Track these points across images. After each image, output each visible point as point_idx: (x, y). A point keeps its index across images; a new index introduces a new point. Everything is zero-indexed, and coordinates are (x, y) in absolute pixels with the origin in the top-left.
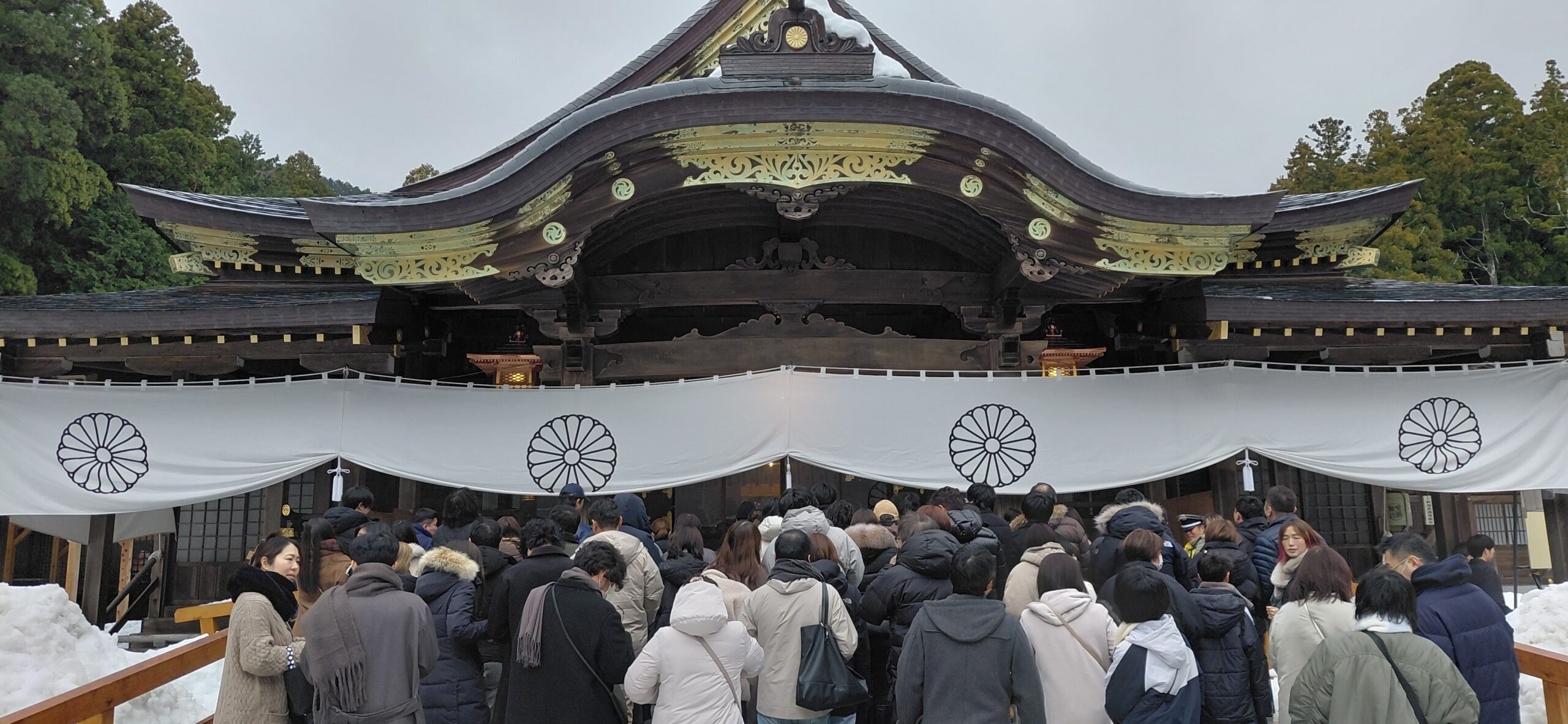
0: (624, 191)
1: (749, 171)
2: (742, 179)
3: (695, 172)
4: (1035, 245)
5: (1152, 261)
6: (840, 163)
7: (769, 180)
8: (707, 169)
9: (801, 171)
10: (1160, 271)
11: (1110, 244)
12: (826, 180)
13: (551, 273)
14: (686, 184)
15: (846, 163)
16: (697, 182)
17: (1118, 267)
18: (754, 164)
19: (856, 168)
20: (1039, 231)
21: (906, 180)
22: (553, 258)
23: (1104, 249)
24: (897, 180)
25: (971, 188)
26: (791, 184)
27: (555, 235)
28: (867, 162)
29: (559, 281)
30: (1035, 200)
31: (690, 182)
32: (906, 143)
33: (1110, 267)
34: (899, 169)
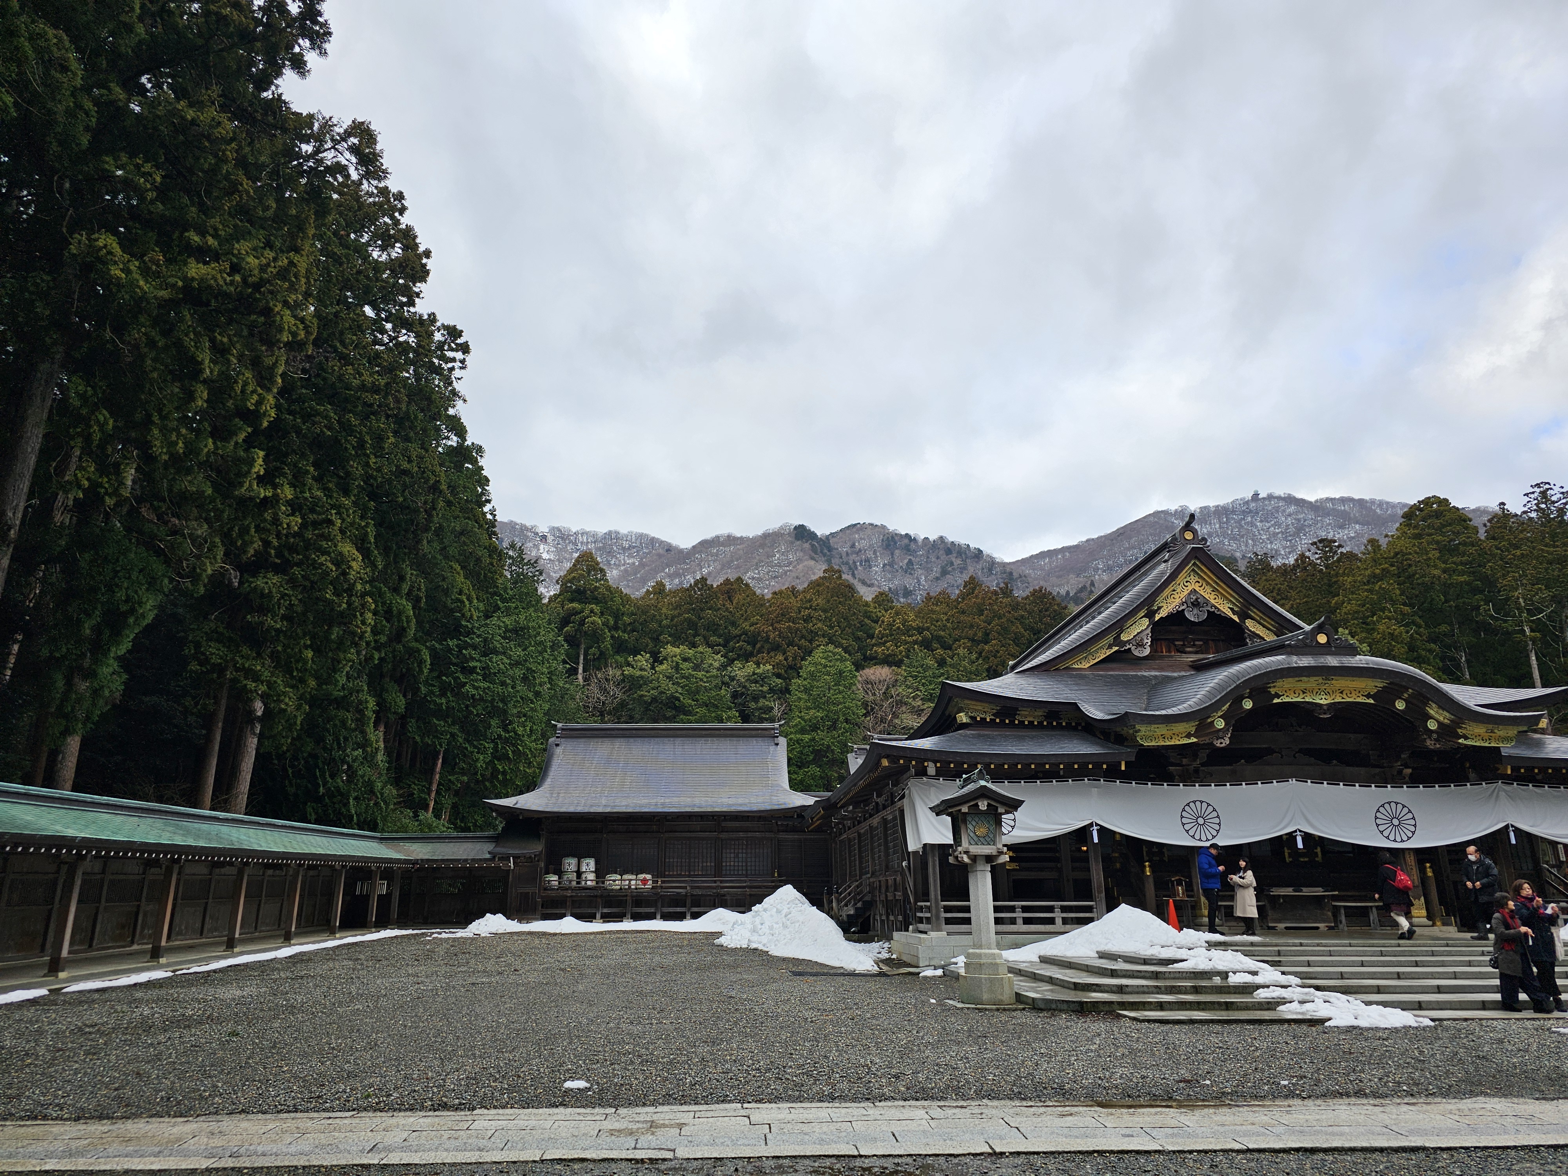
0: (1248, 705)
1: (1302, 696)
2: (1299, 699)
3: (1278, 696)
4: (1432, 731)
5: (1483, 740)
6: (1341, 693)
7: (1311, 700)
8: (1283, 695)
9: (1325, 696)
10: (1487, 745)
11: (1464, 732)
12: (1336, 700)
13: (1219, 741)
14: (1275, 701)
15: (1344, 693)
16: (1279, 701)
17: (1469, 742)
18: (1304, 693)
19: (1349, 695)
20: (1432, 725)
21: (1371, 701)
22: (1221, 734)
23: (1462, 734)
24: (1368, 701)
25: (1400, 705)
26: (1321, 702)
27: (1220, 724)
28: (1353, 692)
29: (1223, 745)
30: (1432, 712)
31: (1276, 701)
32: (1373, 685)
33: (1465, 742)
34: (1368, 696)
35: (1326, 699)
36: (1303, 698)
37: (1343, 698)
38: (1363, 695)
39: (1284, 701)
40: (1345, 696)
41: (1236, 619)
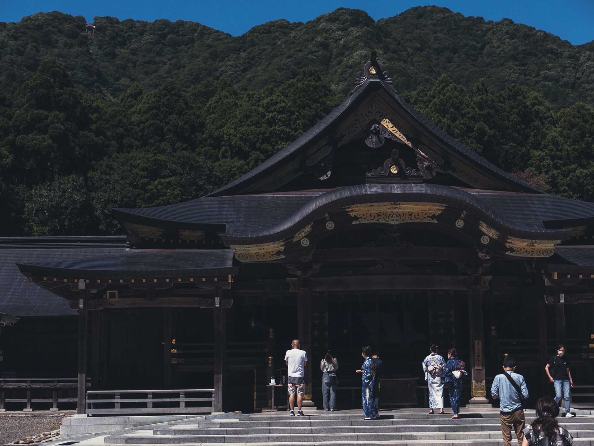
0: (330, 226)
1: (377, 218)
2: (374, 221)
3: (357, 219)
4: (483, 246)
5: (527, 252)
6: (411, 215)
7: (384, 222)
8: (361, 218)
9: (396, 218)
10: (529, 256)
11: (511, 245)
12: (405, 221)
13: (304, 257)
16: (357, 222)
17: (514, 254)
19: (416, 217)
20: (485, 240)
21: (435, 221)
22: (305, 251)
23: (509, 247)
24: (432, 221)
25: (459, 224)
26: (393, 223)
27: (305, 243)
28: (421, 214)
29: (307, 260)
30: (484, 230)
31: (354, 222)
32: (435, 209)
33: (511, 254)
34: (433, 217)
35: (396, 220)
36: (378, 220)
37: (411, 219)
38: (428, 217)
39: (362, 222)
40: (413, 218)
41: (410, 145)
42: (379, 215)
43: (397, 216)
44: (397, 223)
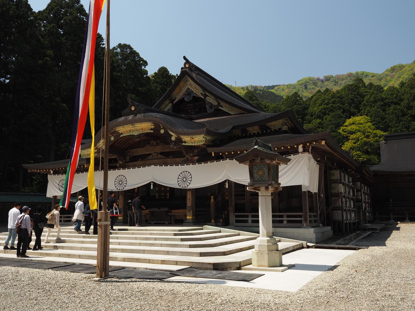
0: (112, 139)
2: (128, 134)
4: (173, 141)
5: (192, 143)
6: (142, 129)
7: (132, 134)
8: (124, 133)
9: (137, 132)
10: (194, 144)
12: (140, 133)
14: (121, 136)
19: (145, 130)
21: (152, 131)
23: (184, 141)
24: (151, 132)
25: (162, 131)
26: (135, 134)
27: (104, 147)
32: (151, 125)
33: (185, 144)
34: (151, 129)
35: (137, 133)
36: (130, 134)
37: (143, 132)
38: (149, 129)
39: (124, 135)
40: (143, 131)
41: (203, 98)
42: (130, 131)
43: (137, 131)
44: (137, 134)
